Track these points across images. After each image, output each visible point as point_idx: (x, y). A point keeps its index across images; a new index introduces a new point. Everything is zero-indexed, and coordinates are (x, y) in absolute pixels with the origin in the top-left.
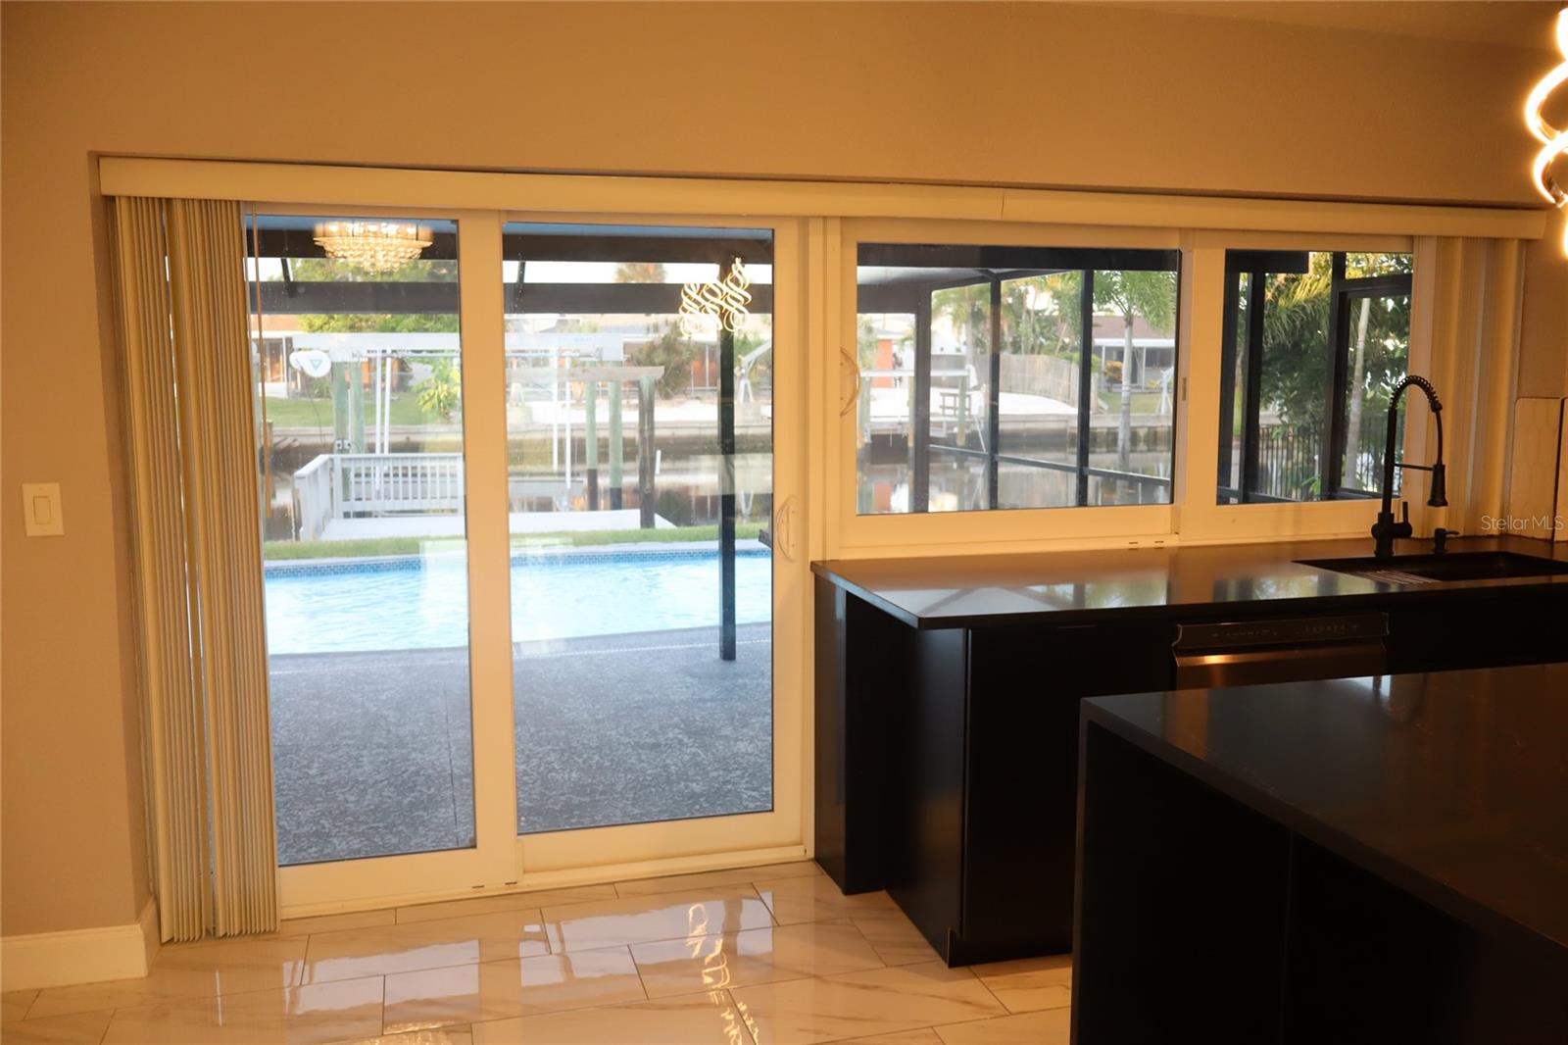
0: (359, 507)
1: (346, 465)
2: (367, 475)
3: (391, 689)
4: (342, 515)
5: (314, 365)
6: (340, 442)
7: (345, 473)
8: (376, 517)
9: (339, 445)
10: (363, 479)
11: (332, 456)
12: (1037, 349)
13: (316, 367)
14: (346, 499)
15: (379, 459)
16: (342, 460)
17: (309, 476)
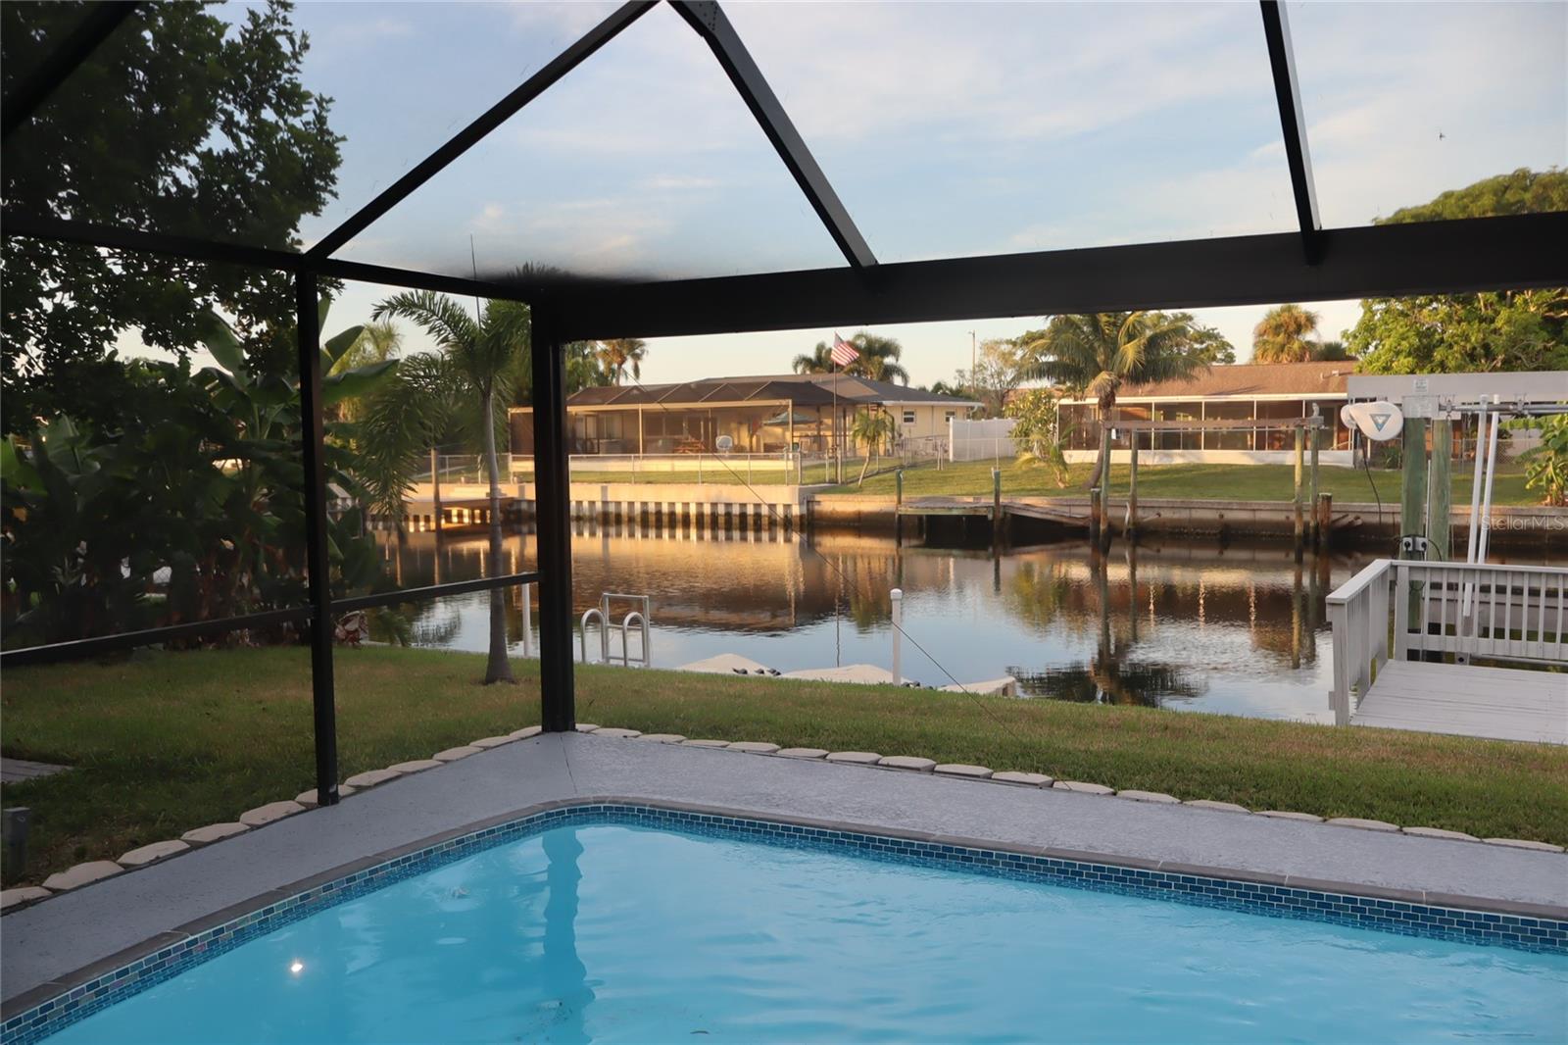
0: (1433, 643)
1: (1418, 577)
2: (1452, 587)
4: (1405, 655)
5: (1376, 423)
6: (1410, 540)
7: (1415, 589)
8: (1461, 660)
9: (1407, 545)
10: (1444, 594)
11: (1395, 562)
13: (1380, 427)
14: (1414, 630)
16: (1411, 568)
17: (1352, 601)
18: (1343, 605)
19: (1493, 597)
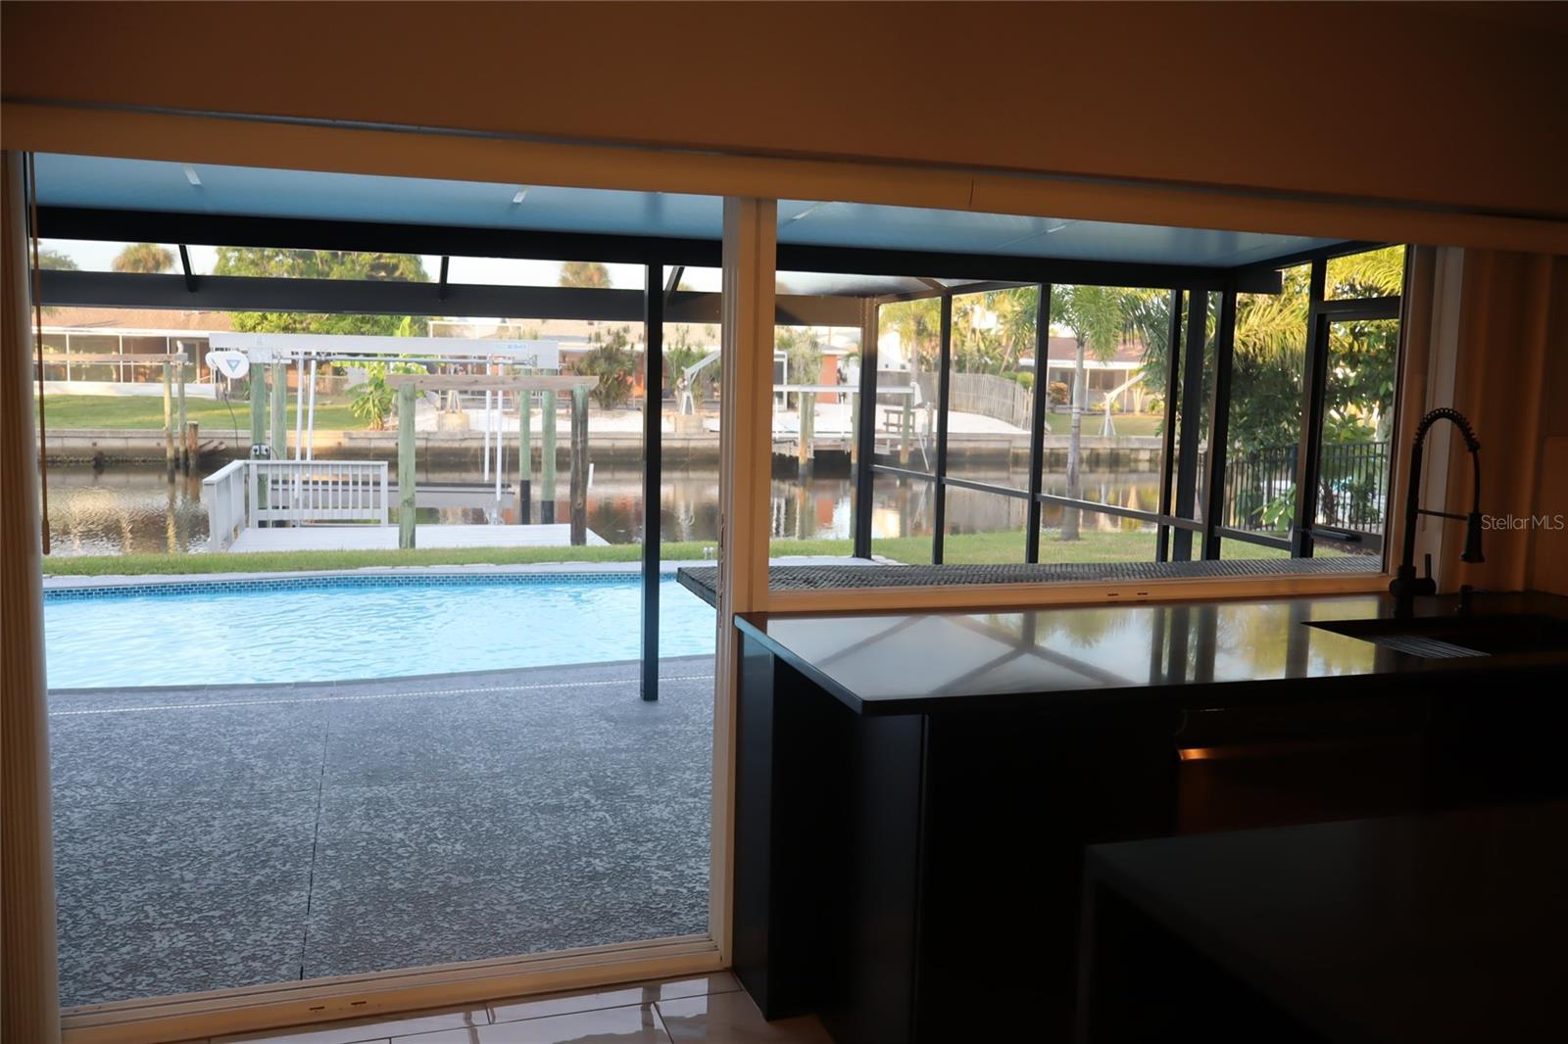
0: (277, 515)
1: (263, 471)
2: (285, 482)
3: (267, 731)
4: (258, 524)
5: (231, 366)
6: (257, 447)
7: (261, 479)
8: (294, 526)
9: (256, 451)
10: (280, 486)
11: (248, 462)
12: (981, 368)
13: (233, 368)
14: (262, 508)
15: (298, 465)
16: (258, 465)
17: (219, 483)
18: (213, 484)
19: (311, 486)
